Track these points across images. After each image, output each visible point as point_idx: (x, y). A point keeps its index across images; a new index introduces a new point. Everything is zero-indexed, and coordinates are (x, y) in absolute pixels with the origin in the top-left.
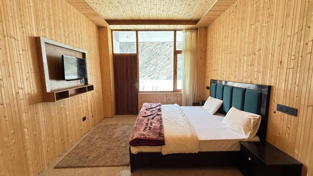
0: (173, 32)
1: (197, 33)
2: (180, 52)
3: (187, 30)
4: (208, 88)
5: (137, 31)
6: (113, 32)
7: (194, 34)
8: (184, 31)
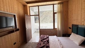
0: (53, 5)
1: (63, 5)
2: (56, 13)
3: (58, 4)
4: (70, 28)
5: (38, 6)
6: (30, 7)
7: (62, 5)
8: (57, 4)
